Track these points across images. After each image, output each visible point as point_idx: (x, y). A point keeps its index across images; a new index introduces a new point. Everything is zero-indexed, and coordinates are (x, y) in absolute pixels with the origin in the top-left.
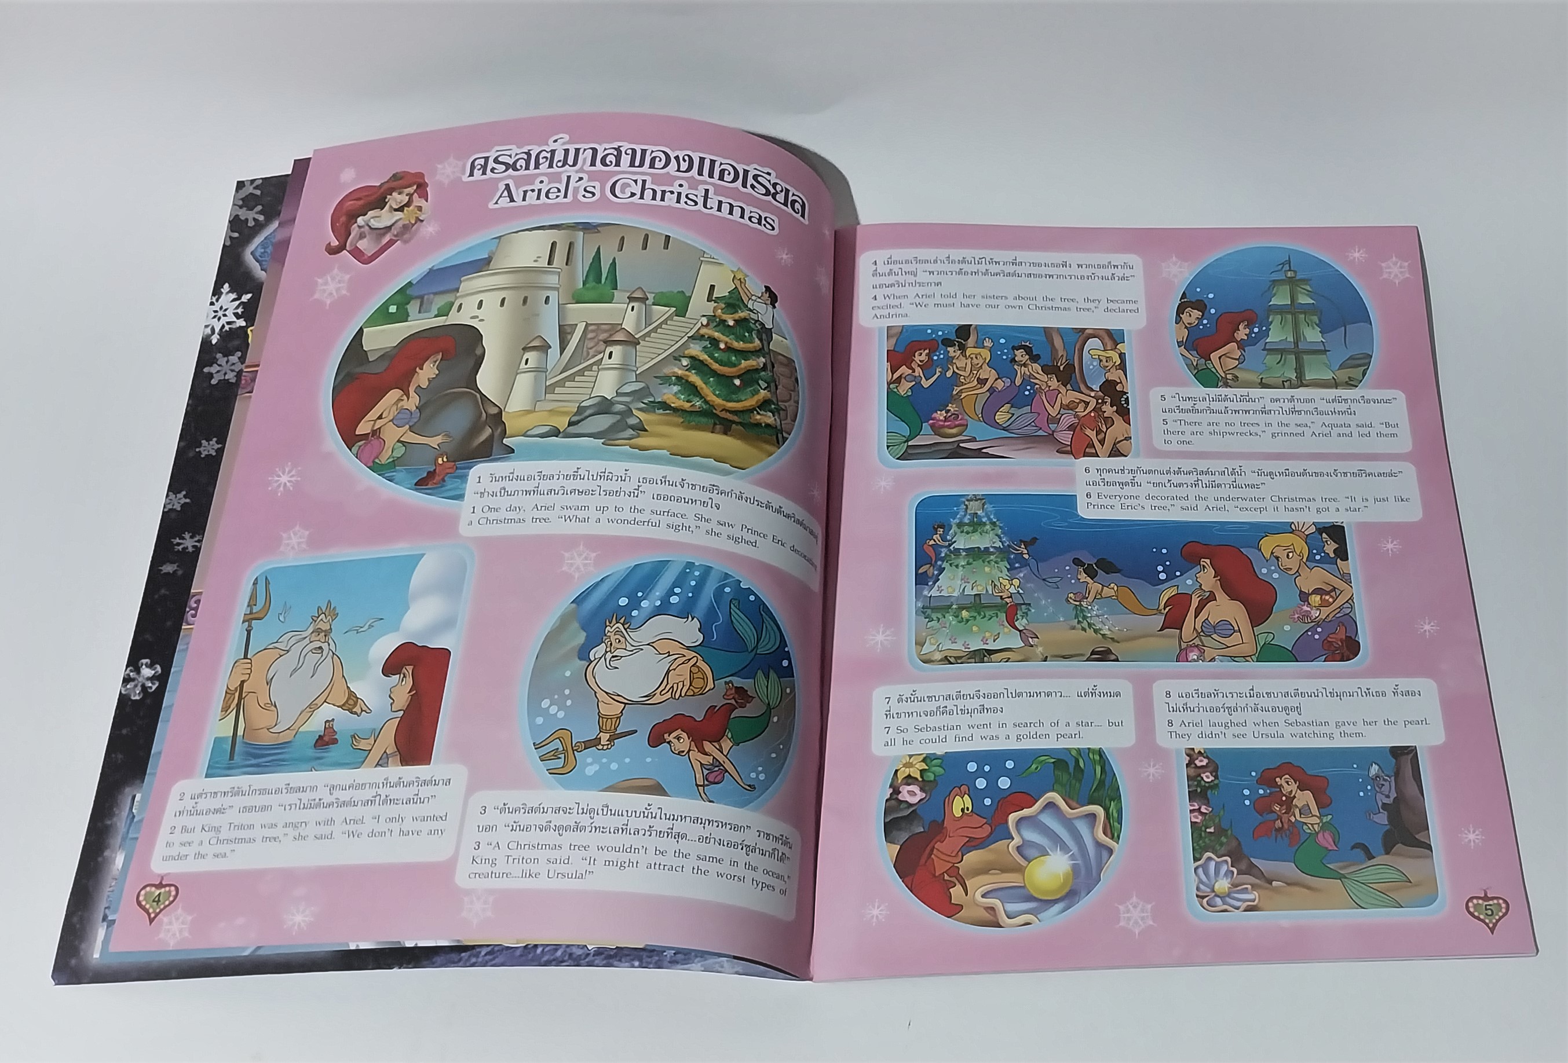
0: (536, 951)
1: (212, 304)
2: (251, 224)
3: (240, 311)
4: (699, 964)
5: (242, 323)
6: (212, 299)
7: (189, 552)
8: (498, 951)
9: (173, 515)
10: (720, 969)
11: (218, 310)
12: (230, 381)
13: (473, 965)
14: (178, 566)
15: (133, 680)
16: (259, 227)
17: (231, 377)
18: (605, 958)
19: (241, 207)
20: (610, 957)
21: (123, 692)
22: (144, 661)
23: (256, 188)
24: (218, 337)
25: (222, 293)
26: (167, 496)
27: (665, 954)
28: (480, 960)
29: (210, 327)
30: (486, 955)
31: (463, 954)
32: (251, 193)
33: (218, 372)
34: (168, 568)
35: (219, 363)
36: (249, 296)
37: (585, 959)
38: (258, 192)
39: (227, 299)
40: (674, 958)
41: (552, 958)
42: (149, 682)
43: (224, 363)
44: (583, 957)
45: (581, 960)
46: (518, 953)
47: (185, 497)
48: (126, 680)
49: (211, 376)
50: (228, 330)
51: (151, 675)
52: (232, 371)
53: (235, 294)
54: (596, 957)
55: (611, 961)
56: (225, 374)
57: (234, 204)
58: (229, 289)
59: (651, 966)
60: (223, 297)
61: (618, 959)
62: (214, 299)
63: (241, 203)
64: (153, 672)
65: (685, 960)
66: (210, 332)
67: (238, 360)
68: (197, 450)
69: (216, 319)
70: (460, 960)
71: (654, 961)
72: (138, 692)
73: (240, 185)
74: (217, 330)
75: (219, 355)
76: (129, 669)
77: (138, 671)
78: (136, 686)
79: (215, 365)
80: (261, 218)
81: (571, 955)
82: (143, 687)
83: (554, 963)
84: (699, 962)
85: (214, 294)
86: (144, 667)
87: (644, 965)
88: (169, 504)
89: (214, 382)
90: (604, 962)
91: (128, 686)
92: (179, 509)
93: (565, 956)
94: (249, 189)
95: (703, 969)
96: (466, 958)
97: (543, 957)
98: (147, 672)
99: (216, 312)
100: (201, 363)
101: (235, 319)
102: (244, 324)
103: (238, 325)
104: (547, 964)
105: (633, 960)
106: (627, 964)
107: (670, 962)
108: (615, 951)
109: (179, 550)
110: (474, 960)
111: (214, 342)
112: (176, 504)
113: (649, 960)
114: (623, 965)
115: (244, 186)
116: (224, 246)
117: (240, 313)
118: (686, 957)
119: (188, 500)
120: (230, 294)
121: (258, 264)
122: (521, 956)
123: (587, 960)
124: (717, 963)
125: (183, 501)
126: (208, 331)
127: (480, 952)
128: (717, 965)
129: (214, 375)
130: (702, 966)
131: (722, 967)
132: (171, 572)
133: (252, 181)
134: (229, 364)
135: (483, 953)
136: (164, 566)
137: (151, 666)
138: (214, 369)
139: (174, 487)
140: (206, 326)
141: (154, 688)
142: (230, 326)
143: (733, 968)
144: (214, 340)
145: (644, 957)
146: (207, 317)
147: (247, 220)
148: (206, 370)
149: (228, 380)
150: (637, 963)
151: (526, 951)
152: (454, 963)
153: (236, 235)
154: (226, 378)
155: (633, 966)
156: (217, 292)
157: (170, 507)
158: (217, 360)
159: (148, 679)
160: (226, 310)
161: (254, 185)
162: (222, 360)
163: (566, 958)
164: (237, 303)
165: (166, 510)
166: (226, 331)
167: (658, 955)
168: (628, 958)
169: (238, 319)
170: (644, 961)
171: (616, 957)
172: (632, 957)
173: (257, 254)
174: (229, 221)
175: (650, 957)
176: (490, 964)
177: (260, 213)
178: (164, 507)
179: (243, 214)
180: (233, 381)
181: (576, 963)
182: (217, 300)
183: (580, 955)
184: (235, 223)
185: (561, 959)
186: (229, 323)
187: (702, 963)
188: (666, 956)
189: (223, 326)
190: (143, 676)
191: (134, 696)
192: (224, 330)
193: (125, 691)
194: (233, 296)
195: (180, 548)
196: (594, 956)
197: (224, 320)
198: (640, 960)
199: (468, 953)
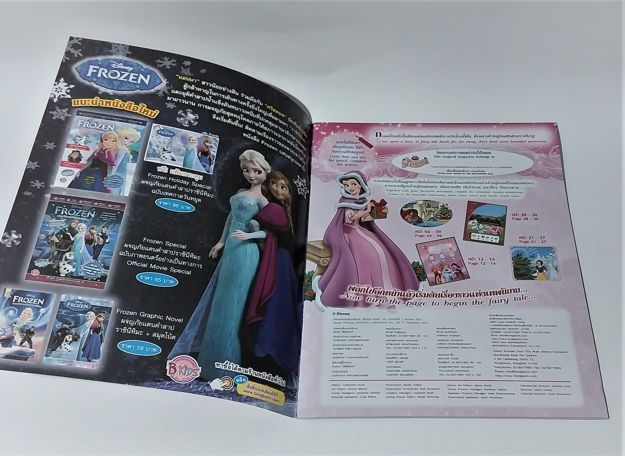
0: (189, 387)
1: (55, 85)
2: (76, 56)
3: (68, 91)
4: (256, 403)
5: (69, 96)
6: (55, 83)
7: (38, 189)
8: (173, 384)
9: (31, 171)
10: (263, 407)
11: (58, 88)
12: (62, 120)
13: (162, 388)
14: (32, 193)
15: (8, 238)
16: (79, 59)
17: (63, 118)
18: (219, 395)
19: (71, 48)
20: (220, 394)
21: (2, 243)
22: (14, 231)
23: (79, 41)
24: (57, 100)
25: (60, 82)
26: (28, 162)
27: (242, 396)
28: (165, 386)
29: (54, 94)
30: (168, 385)
31: (157, 383)
32: (76, 43)
33: (56, 114)
34: (27, 193)
35: (57, 111)
36: (74, 86)
37: (210, 393)
38: (80, 44)
39: (62, 84)
40: (246, 399)
41: (197, 390)
42: (15, 240)
43: (59, 112)
44: (210, 392)
45: (208, 393)
46: (182, 386)
47: (37, 164)
48: (4, 238)
49: (53, 115)
50: (62, 98)
51: (17, 238)
52: (63, 116)
53: (66, 83)
54: (214, 393)
55: (221, 396)
56: (60, 116)
57: (68, 45)
58: (63, 81)
59: (237, 401)
60: (60, 83)
61: (224, 395)
62: (56, 83)
63: (71, 46)
64: (18, 237)
65: (250, 400)
66: (53, 97)
67: (66, 112)
68: (44, 146)
69: (57, 92)
70: (156, 386)
71: (238, 399)
72: (10, 244)
73: (71, 38)
74: (57, 97)
75: (57, 108)
76: (5, 233)
77: (10, 234)
78: (9, 241)
79: (55, 111)
80: (81, 55)
81: (204, 390)
82: (12, 242)
83: (197, 393)
84: (255, 402)
85: (56, 81)
86: (13, 233)
87: (234, 400)
88: (29, 166)
89: (54, 118)
90: (218, 396)
91: (5, 241)
92: (34, 169)
93: (202, 391)
94: (76, 42)
95: (257, 405)
96: (159, 384)
97: (193, 390)
98: (14, 236)
99: (56, 89)
100: (47, 109)
101: (65, 94)
102: (70, 97)
103: (67, 97)
104: (194, 393)
105: (230, 397)
106: (227, 398)
107: (244, 400)
108: (223, 392)
109: (33, 187)
110: (162, 386)
111: (55, 101)
112: (32, 166)
113: (236, 398)
114: (225, 398)
115: (73, 39)
116: (62, 62)
117: (68, 92)
118: (251, 399)
119: (38, 166)
120: (64, 83)
121: (78, 74)
122: (184, 388)
123: (211, 394)
124: (262, 404)
125: (36, 166)
126: (53, 96)
127: (166, 383)
128: (262, 405)
129: (55, 115)
130: (256, 404)
131: (264, 406)
132: (29, 195)
133: (77, 38)
134: (62, 112)
135: (167, 384)
136: (25, 192)
137: (16, 234)
138: (54, 113)
139: (32, 158)
140: (52, 94)
141: (18, 244)
142: (63, 97)
143: (268, 407)
144: (55, 100)
145: (234, 396)
146: (52, 90)
147: (74, 54)
148: (50, 112)
149: (61, 119)
150: (231, 399)
151: (186, 386)
152: (154, 386)
153: (68, 59)
154: (60, 118)
155: (230, 400)
156: (57, 80)
157: (29, 167)
158: (56, 109)
159: (15, 239)
160: (62, 89)
161: (78, 40)
162: (59, 110)
163: (202, 392)
164: (68, 87)
165: (27, 168)
166: (61, 98)
167: (240, 397)
168: (228, 396)
169: (67, 94)
170: (234, 398)
171: (223, 394)
172: (229, 396)
173: (78, 70)
174: (65, 52)
175: (237, 397)
176: (170, 389)
177: (81, 52)
178: (27, 167)
179: (72, 51)
180: (64, 120)
181: (206, 394)
182: (58, 84)
183: (208, 391)
184: (68, 53)
185: (200, 392)
186: (63, 95)
187: (257, 403)
188: (243, 397)
189: (60, 96)
190: (12, 238)
191: (8, 245)
192: (60, 97)
193: (3, 242)
194: (66, 84)
195: (34, 186)
196: (214, 392)
197: (60, 93)
198: (233, 397)
199: (160, 383)
